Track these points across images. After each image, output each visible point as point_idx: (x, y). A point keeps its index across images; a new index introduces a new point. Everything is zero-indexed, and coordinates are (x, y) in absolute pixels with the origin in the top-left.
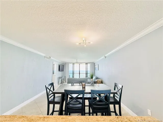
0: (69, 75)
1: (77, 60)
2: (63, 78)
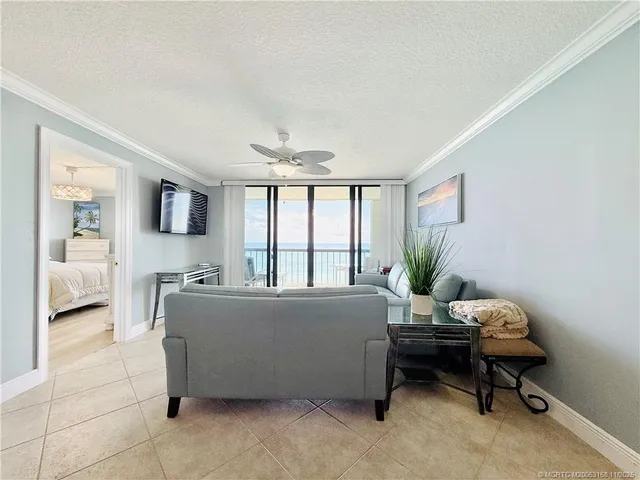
2: (185, 278)
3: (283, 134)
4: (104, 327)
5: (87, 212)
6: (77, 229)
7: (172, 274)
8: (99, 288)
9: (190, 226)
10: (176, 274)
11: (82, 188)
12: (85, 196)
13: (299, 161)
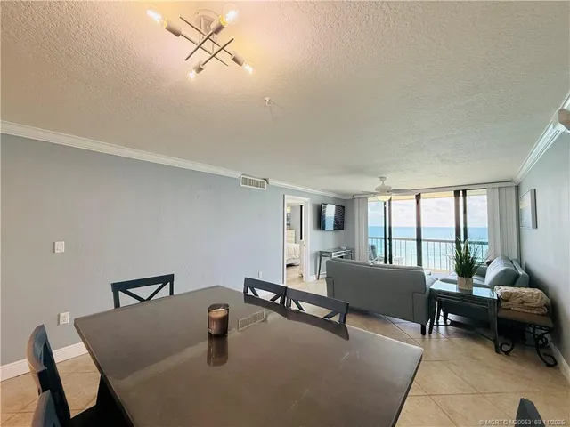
0: (373, 247)
1: (382, 179)
2: (333, 255)
7: (326, 252)
9: (335, 226)
10: (329, 252)
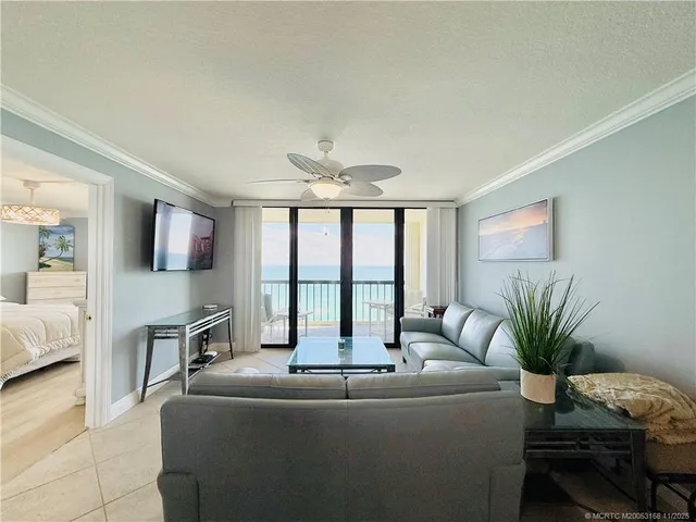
2: (188, 330)
3: (326, 141)
4: (72, 400)
5: (56, 237)
6: (43, 260)
7: (169, 327)
8: (69, 340)
10: (175, 327)
11: (45, 208)
12: (51, 220)
13: (347, 178)
